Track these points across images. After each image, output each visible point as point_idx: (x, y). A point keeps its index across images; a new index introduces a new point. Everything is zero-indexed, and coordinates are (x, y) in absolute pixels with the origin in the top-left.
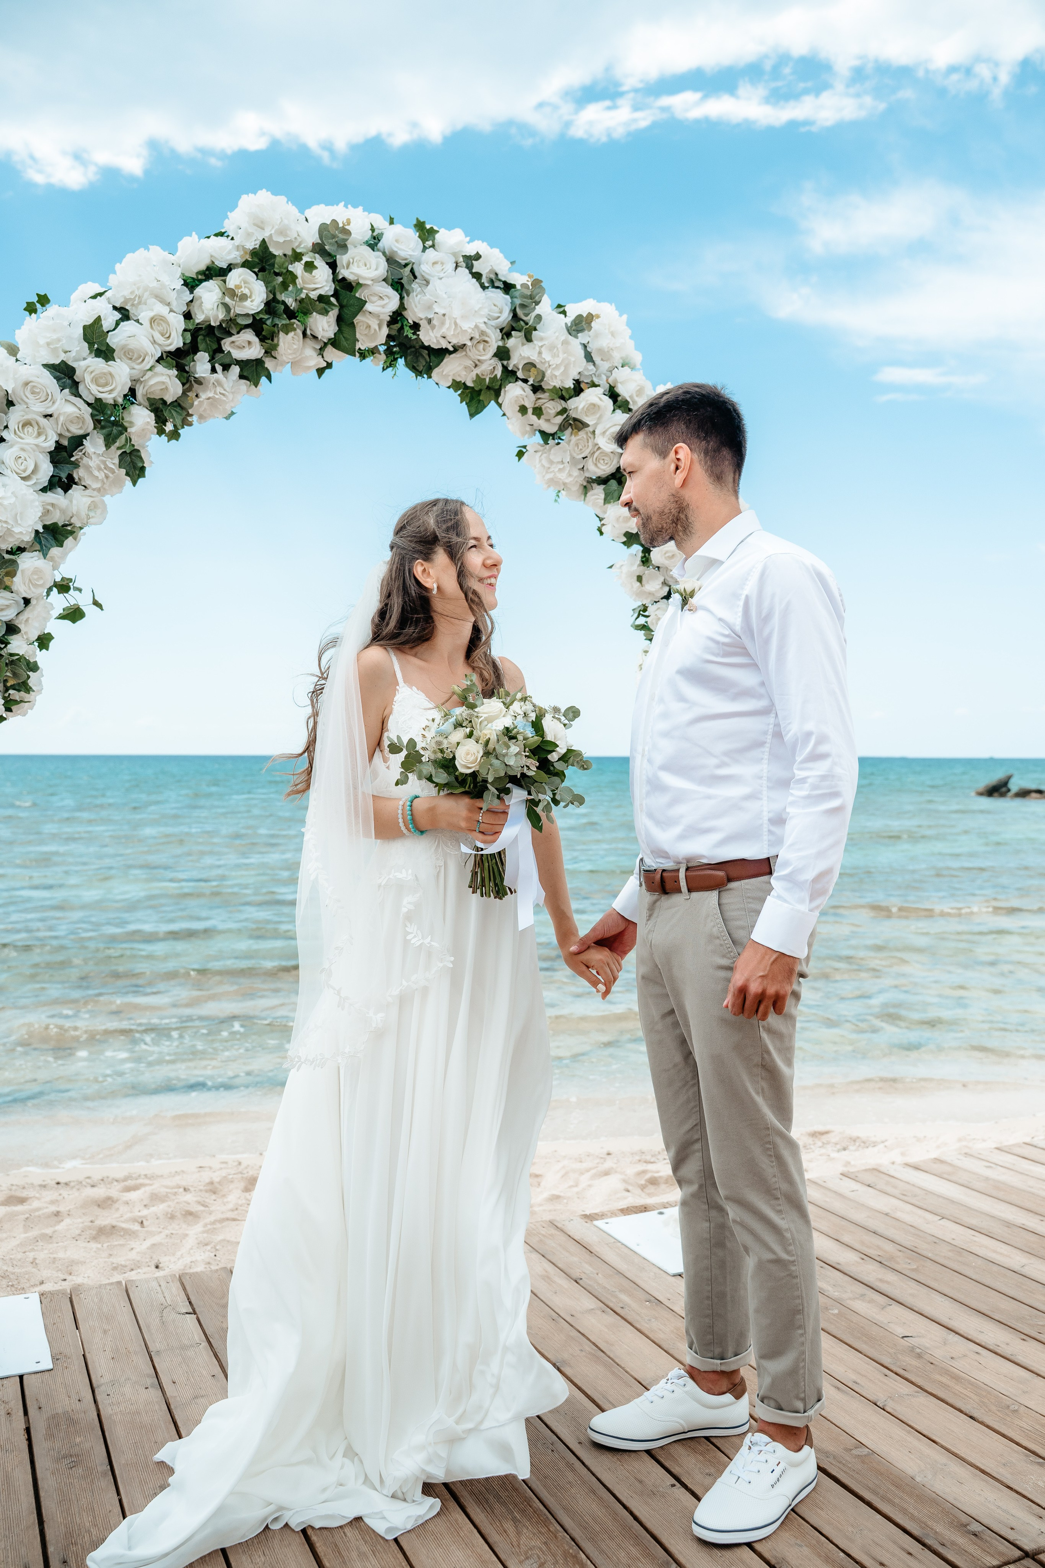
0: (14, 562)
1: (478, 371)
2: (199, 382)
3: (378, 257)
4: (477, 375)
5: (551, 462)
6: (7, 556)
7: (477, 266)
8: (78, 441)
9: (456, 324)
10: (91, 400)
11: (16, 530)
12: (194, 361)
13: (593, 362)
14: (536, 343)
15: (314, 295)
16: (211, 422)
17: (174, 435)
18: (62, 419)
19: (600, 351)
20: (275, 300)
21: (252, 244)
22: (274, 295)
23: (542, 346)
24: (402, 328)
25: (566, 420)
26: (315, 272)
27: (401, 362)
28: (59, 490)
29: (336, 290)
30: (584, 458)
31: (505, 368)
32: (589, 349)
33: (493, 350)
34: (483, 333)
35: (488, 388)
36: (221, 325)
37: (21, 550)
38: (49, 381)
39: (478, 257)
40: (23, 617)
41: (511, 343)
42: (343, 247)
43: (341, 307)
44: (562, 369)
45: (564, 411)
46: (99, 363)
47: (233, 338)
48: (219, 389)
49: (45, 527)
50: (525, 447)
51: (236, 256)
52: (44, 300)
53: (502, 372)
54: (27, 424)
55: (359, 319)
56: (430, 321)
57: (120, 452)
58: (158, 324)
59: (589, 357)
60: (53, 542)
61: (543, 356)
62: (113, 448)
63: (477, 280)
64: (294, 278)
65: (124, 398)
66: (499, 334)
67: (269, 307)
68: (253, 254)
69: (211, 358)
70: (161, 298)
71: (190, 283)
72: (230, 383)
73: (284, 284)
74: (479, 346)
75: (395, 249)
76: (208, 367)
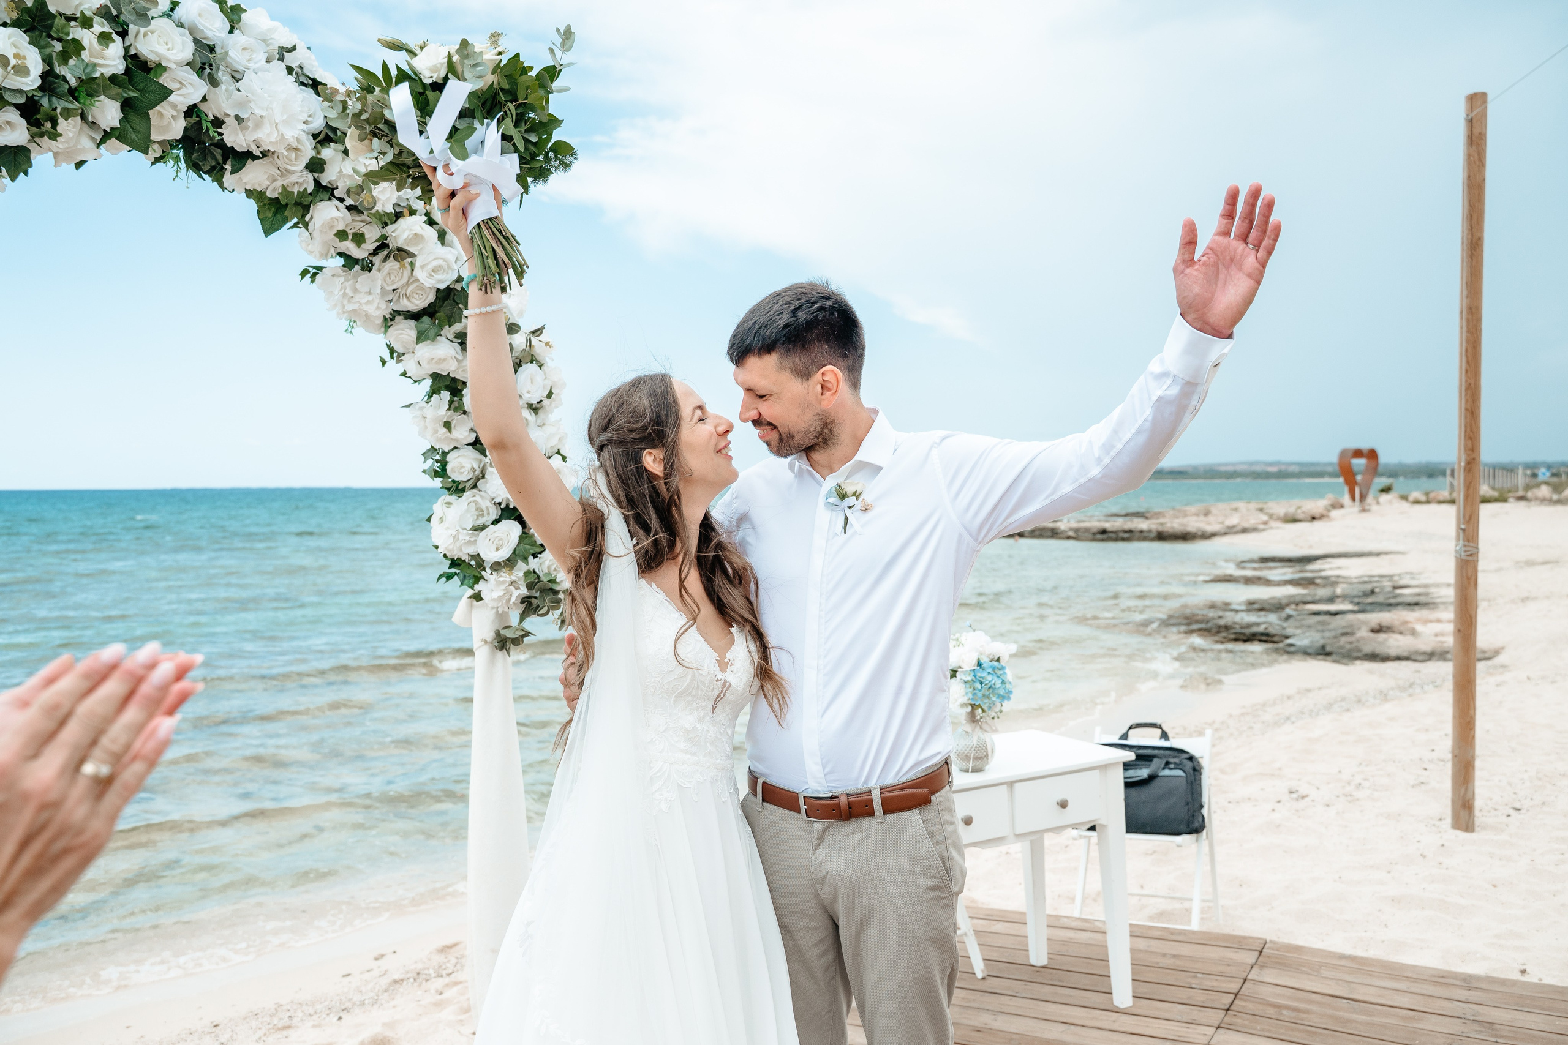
1: (285, 182)
3: (182, 35)
4: (283, 186)
5: (355, 290)
7: (290, 59)
15: (101, 73)
20: (52, 74)
22: (52, 67)
24: (201, 124)
26: (111, 46)
27: (180, 158)
29: (127, 69)
30: (394, 290)
31: (317, 182)
33: (305, 161)
34: (298, 140)
35: (298, 204)
39: (291, 48)
41: (325, 154)
45: (383, 238)
50: (320, 269)
53: (314, 186)
55: (156, 109)
56: (238, 118)
63: (289, 74)
64: (80, 49)
66: (312, 142)
67: (47, 81)
68: (25, 10)
73: (66, 56)
74: (292, 154)
75: (199, 25)
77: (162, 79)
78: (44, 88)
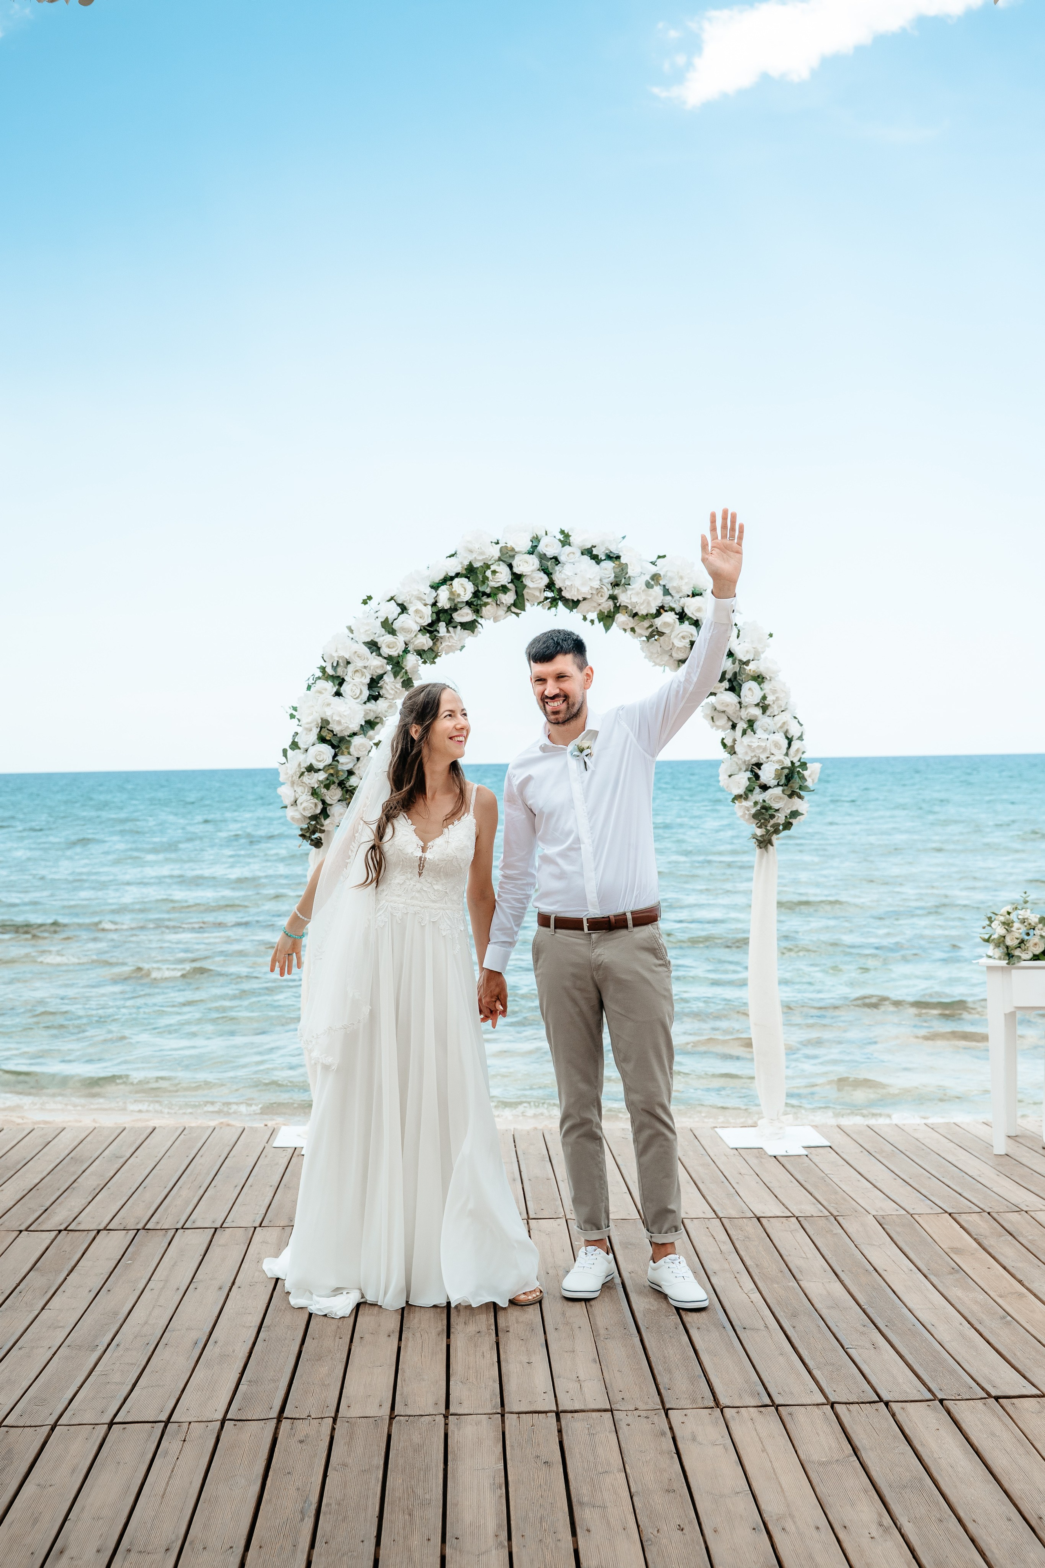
0: (349, 742)
1: (600, 608)
2: (441, 638)
3: (534, 557)
4: (600, 610)
5: (652, 653)
6: (348, 738)
7: (595, 552)
8: (381, 677)
9: (578, 589)
10: (386, 656)
11: (350, 726)
12: (438, 628)
13: (670, 594)
14: (629, 592)
15: (499, 585)
16: (451, 654)
17: (433, 663)
18: (372, 668)
19: (674, 588)
20: (479, 591)
21: (466, 563)
22: (478, 587)
23: (633, 593)
25: (653, 631)
26: (497, 574)
27: (560, 603)
28: (373, 701)
29: (512, 580)
30: (671, 650)
31: (615, 604)
32: (667, 587)
33: (607, 596)
34: (601, 587)
35: (607, 616)
36: (451, 607)
37: (355, 734)
38: (366, 650)
39: (594, 548)
40: (356, 767)
41: (616, 592)
42: (513, 557)
43: (516, 587)
44: (645, 605)
45: (651, 626)
46: (389, 638)
47: (459, 612)
48: (451, 640)
49: (366, 722)
51: (459, 569)
52: (370, 598)
53: (614, 609)
54: (357, 671)
55: (525, 591)
56: (569, 589)
57: (402, 680)
58: (418, 612)
59: (666, 592)
60: (369, 728)
61: (632, 598)
62: (398, 678)
63: (594, 559)
64: (487, 578)
65: (403, 651)
66: (610, 587)
67: (476, 594)
68: (466, 569)
69: (447, 625)
70: (420, 599)
71: (435, 587)
72: (457, 636)
73: (483, 582)
74: (600, 595)
75: (545, 552)
76: (445, 629)
77: (524, 580)
78: (474, 597)
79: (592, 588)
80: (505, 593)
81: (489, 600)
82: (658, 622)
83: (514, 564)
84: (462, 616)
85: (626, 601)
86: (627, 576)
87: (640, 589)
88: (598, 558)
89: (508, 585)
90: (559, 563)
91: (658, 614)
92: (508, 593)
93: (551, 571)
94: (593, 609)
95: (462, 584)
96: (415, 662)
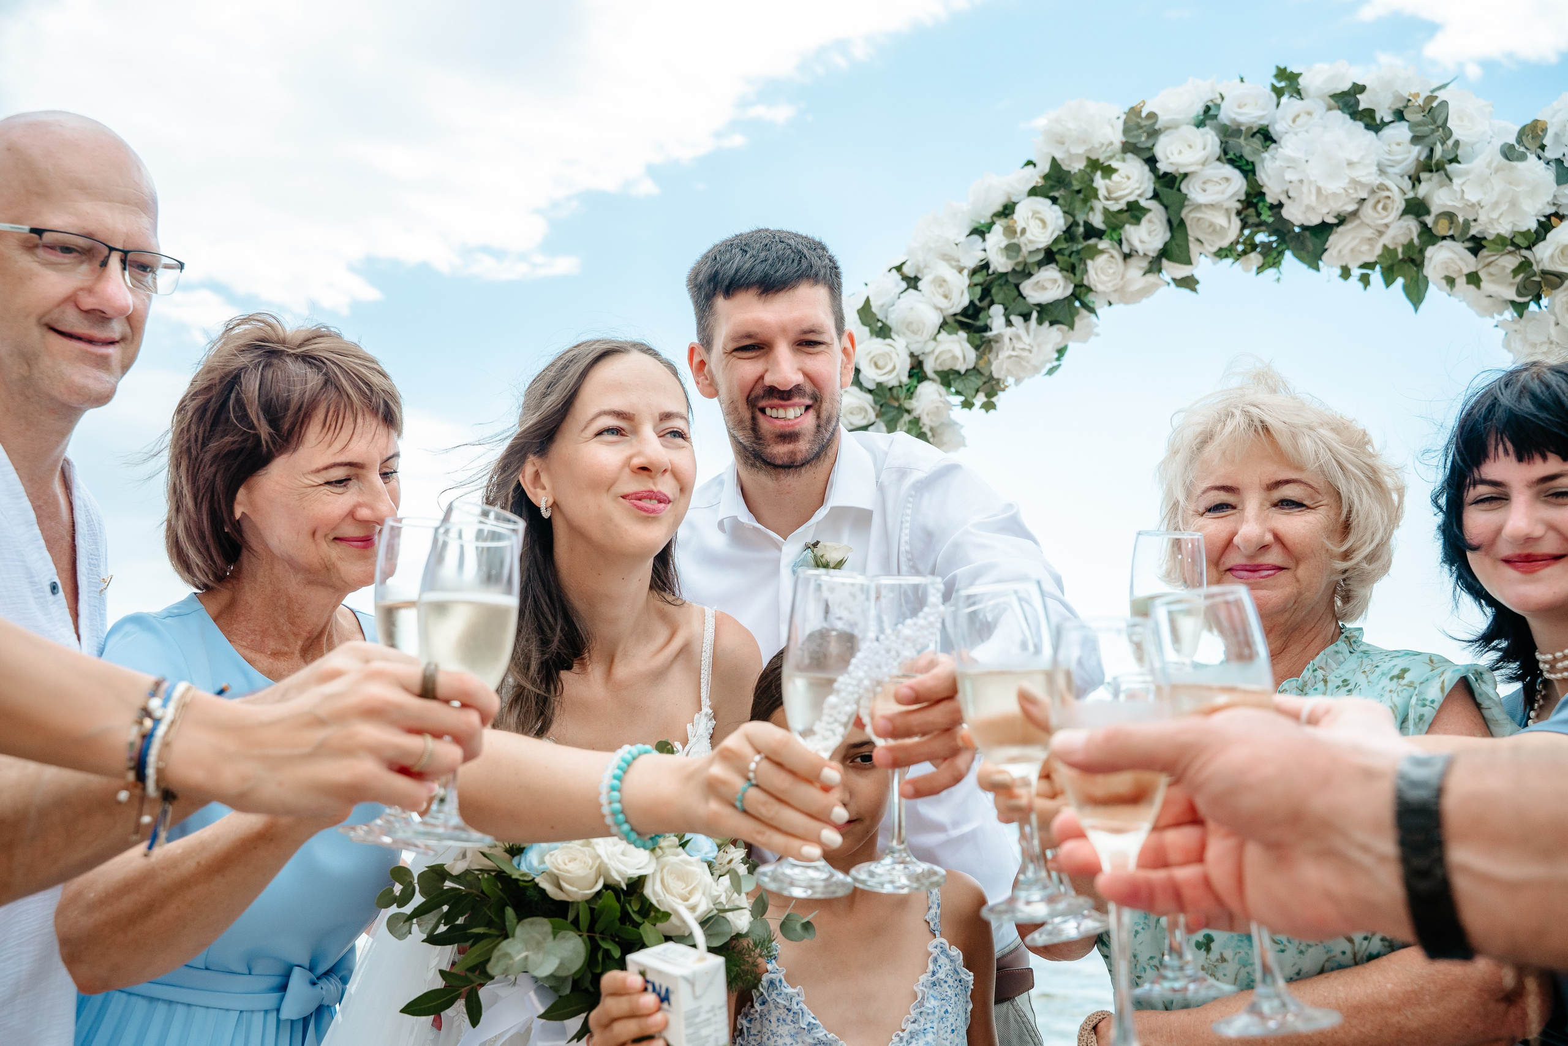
1: (1386, 240)
2: (997, 339)
3: (1207, 133)
4: (1385, 246)
7: (1364, 102)
10: (872, 386)
12: (990, 317)
14: (1456, 181)
15: (1122, 205)
16: (1027, 382)
17: (989, 406)
20: (1075, 224)
22: (1073, 216)
23: (1464, 183)
24: (1259, 215)
26: (1115, 177)
29: (1155, 190)
31: (1423, 224)
33: (1398, 206)
34: (1378, 188)
35: (1402, 260)
36: (1014, 270)
39: (1359, 89)
41: (1422, 190)
42: (1155, 135)
43: (1166, 208)
44: (1504, 207)
45: (1525, 266)
47: (1033, 279)
48: (1019, 345)
53: (1420, 236)
55: (1189, 216)
56: (1287, 194)
58: (941, 286)
61: (1466, 196)
63: (1360, 120)
64: (1095, 191)
65: (910, 376)
66: (1407, 184)
67: (1069, 234)
68: (1046, 177)
69: (1006, 309)
70: (947, 258)
71: (980, 232)
72: (1032, 333)
73: (1085, 201)
74: (1380, 206)
75: (1234, 116)
76: (1003, 320)
77: (1183, 188)
78: (1066, 240)
79: (1355, 183)
80: (1137, 220)
81: (1103, 245)
82: (1545, 255)
83: (1159, 152)
84: (1044, 288)
85: (1450, 203)
86: (1450, 143)
87: (1489, 165)
88: (1374, 119)
89: (1143, 203)
90: (1274, 142)
91: (1545, 227)
92: (1144, 221)
93: (1250, 159)
94: (1365, 248)
95: (1035, 214)
96: (936, 396)
